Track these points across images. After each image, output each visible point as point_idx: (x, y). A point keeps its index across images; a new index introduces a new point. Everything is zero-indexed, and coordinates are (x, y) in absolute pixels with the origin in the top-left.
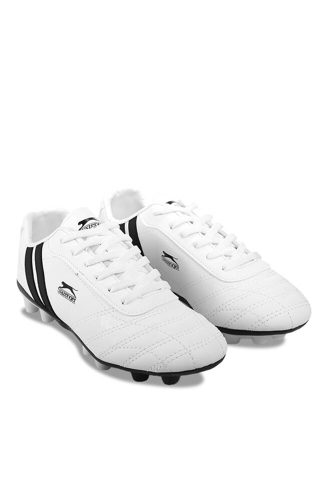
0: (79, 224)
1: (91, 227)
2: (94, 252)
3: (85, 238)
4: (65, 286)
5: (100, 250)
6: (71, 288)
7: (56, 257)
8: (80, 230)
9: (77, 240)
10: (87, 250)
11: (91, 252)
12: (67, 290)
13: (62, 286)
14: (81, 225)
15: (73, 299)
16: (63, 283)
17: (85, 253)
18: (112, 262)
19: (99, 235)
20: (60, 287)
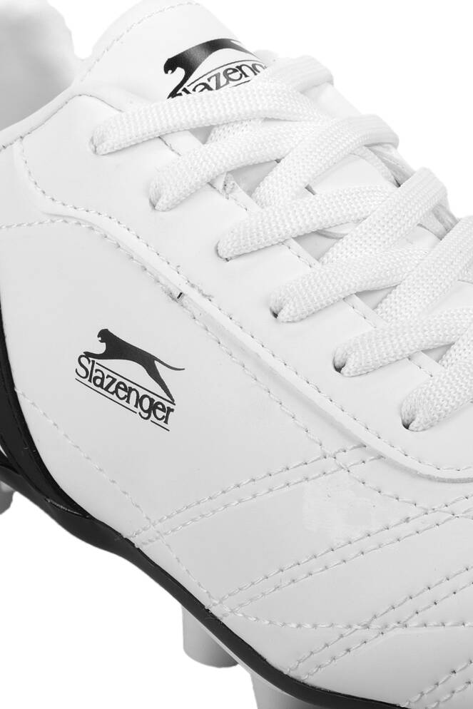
0: (171, 65)
1: (223, 80)
2: (250, 193)
3: (204, 133)
4: (116, 347)
5: (277, 185)
6: (147, 361)
7: (66, 219)
8: (174, 94)
9: (169, 139)
10: (220, 185)
11: (240, 193)
12: (129, 370)
13: (101, 348)
14: (180, 72)
15: (157, 409)
16: (105, 335)
17: (215, 199)
18: (338, 238)
19: (266, 119)
20: (88, 355)
